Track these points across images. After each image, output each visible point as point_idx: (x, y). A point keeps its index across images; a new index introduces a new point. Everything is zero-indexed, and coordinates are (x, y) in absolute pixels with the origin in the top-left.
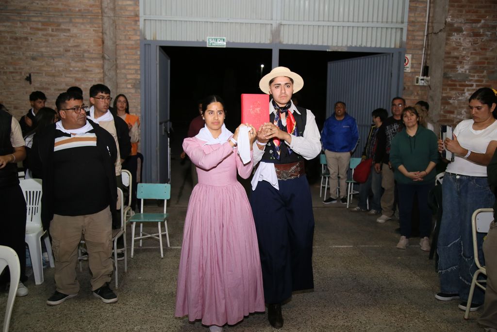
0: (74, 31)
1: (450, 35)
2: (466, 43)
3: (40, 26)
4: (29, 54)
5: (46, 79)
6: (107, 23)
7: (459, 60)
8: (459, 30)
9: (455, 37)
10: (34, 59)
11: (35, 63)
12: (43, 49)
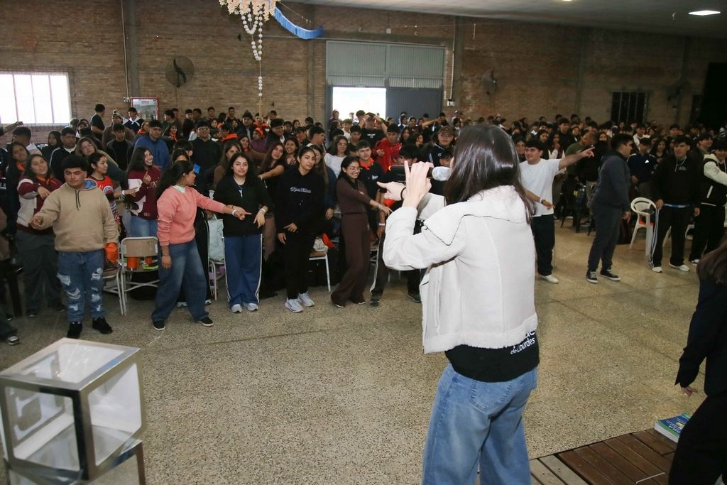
0: (295, 80)
1: (462, 82)
2: (470, 86)
3: (278, 78)
4: (273, 92)
5: (280, 104)
6: (310, 77)
7: (467, 94)
8: (466, 80)
9: (465, 83)
10: (275, 94)
11: (275, 96)
12: (280, 90)
